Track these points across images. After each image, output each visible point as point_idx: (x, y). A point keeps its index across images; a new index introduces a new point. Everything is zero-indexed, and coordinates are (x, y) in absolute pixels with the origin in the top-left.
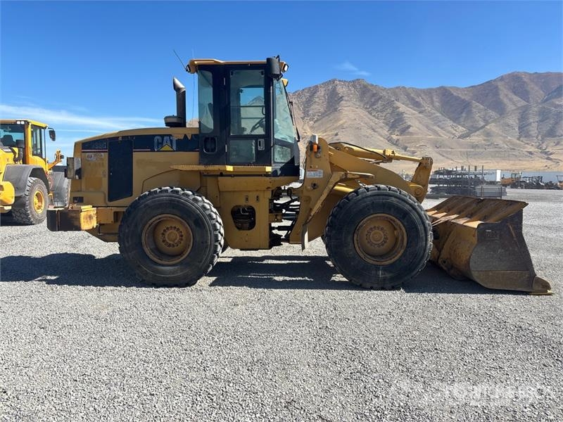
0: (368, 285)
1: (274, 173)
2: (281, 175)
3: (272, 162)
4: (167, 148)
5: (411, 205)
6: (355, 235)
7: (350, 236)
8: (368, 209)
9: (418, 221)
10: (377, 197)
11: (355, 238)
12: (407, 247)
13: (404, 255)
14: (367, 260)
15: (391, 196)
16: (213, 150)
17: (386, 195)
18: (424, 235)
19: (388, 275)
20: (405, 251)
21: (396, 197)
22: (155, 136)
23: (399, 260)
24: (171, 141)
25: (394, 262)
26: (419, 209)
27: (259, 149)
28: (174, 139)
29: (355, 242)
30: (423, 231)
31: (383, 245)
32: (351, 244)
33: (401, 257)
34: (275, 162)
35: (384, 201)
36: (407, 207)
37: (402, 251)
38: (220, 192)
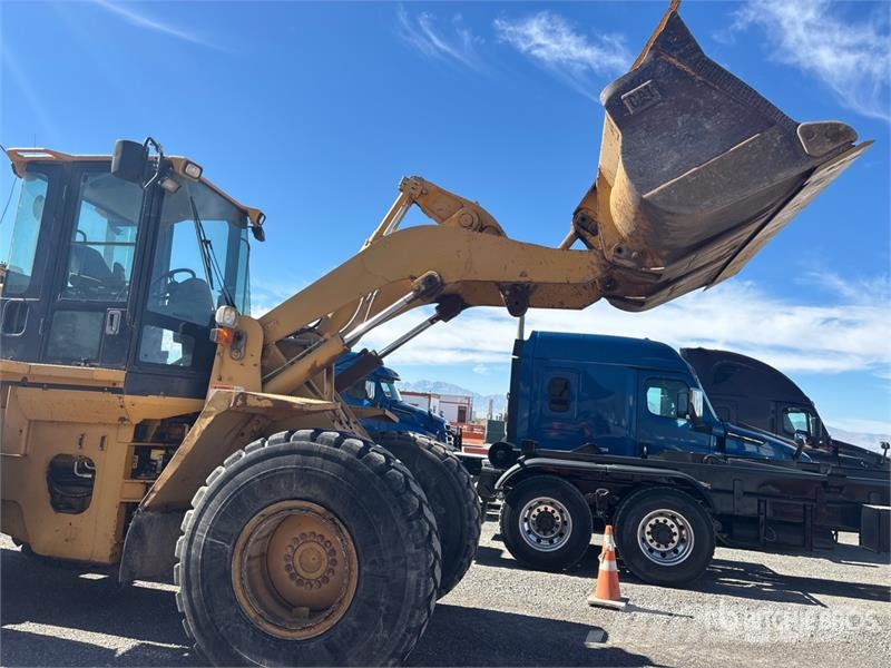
6: (320, 509)
7: (322, 497)
11: (315, 506)
12: (256, 630)
13: (240, 614)
16: (19, 330)
20: (248, 623)
23: (233, 601)
25: (230, 583)
27: (108, 332)
29: (308, 504)
31: (288, 568)
32: (302, 492)
33: (238, 606)
37: (251, 613)
38: (30, 421)
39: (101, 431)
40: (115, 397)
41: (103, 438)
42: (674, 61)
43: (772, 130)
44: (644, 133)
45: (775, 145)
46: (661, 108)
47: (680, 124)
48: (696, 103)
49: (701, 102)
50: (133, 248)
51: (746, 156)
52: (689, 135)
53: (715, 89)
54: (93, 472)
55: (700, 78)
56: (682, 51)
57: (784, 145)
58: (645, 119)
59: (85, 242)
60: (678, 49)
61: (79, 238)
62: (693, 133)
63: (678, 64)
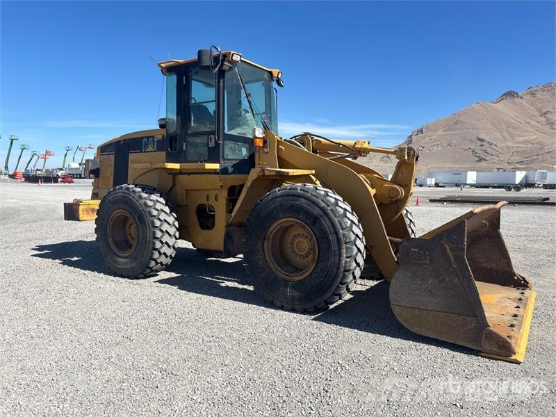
0: (278, 303)
1: (224, 171)
2: (232, 173)
3: (221, 159)
4: (150, 148)
5: (322, 209)
6: (266, 242)
7: (260, 243)
8: (277, 212)
9: (329, 230)
10: (286, 198)
11: (265, 245)
12: (319, 261)
13: (314, 271)
14: (278, 273)
15: (301, 197)
16: (175, 149)
17: (294, 196)
18: (337, 248)
19: (296, 294)
20: (316, 267)
21: (306, 198)
22: (144, 137)
23: (310, 277)
24: (154, 142)
25: (305, 279)
26: (332, 215)
27: (210, 146)
28: (156, 140)
30: (336, 243)
32: (261, 252)
33: (311, 273)
34: (224, 159)
35: (293, 202)
36: (317, 211)
38: (186, 190)
39: (215, 193)
40: (217, 176)
41: (216, 196)
42: (448, 248)
43: (473, 318)
44: (410, 275)
45: (469, 327)
46: (425, 268)
47: (430, 282)
48: (444, 278)
49: (447, 279)
50: (214, 103)
51: (450, 321)
52: (430, 291)
53: (459, 277)
54: (214, 211)
55: (455, 266)
56: (455, 246)
57: (473, 330)
58: (415, 268)
59: (196, 103)
60: (453, 243)
61: (193, 101)
62: (433, 291)
63: (448, 251)
